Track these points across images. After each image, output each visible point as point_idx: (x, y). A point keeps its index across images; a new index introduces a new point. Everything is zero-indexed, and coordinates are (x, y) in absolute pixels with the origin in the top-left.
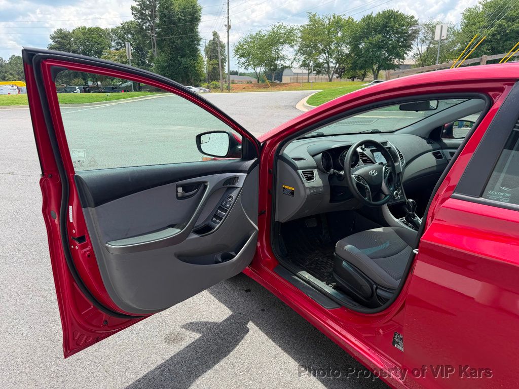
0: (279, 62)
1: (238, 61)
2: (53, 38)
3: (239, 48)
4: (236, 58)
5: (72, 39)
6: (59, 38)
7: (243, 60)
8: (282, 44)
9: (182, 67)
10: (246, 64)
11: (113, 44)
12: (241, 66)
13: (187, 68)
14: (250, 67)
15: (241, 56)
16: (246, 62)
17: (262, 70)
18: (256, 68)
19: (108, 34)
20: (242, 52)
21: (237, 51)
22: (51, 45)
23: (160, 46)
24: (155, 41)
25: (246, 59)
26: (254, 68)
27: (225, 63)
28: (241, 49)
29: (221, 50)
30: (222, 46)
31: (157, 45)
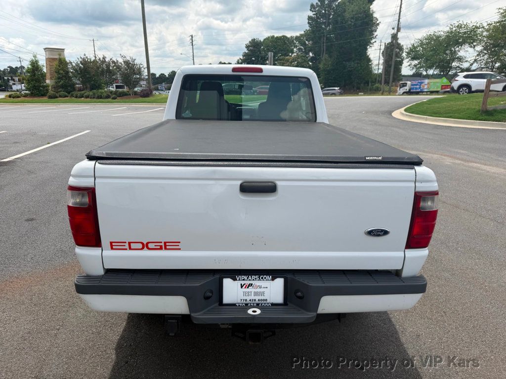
0: (453, 64)
1: (409, 64)
2: (247, 47)
3: (411, 50)
4: (408, 60)
5: (262, 47)
6: (251, 47)
7: (416, 62)
8: (461, 44)
9: (346, 70)
10: (418, 66)
11: (295, 49)
12: (411, 68)
13: (351, 71)
14: (422, 69)
15: (413, 59)
16: (417, 65)
17: (435, 73)
18: (428, 72)
19: (293, 41)
20: (414, 54)
21: (408, 53)
22: (245, 52)
23: (329, 51)
24: (325, 47)
25: (419, 61)
26: (426, 71)
27: (401, 65)
28: (413, 52)
29: (399, 52)
30: (400, 48)
31: (326, 50)
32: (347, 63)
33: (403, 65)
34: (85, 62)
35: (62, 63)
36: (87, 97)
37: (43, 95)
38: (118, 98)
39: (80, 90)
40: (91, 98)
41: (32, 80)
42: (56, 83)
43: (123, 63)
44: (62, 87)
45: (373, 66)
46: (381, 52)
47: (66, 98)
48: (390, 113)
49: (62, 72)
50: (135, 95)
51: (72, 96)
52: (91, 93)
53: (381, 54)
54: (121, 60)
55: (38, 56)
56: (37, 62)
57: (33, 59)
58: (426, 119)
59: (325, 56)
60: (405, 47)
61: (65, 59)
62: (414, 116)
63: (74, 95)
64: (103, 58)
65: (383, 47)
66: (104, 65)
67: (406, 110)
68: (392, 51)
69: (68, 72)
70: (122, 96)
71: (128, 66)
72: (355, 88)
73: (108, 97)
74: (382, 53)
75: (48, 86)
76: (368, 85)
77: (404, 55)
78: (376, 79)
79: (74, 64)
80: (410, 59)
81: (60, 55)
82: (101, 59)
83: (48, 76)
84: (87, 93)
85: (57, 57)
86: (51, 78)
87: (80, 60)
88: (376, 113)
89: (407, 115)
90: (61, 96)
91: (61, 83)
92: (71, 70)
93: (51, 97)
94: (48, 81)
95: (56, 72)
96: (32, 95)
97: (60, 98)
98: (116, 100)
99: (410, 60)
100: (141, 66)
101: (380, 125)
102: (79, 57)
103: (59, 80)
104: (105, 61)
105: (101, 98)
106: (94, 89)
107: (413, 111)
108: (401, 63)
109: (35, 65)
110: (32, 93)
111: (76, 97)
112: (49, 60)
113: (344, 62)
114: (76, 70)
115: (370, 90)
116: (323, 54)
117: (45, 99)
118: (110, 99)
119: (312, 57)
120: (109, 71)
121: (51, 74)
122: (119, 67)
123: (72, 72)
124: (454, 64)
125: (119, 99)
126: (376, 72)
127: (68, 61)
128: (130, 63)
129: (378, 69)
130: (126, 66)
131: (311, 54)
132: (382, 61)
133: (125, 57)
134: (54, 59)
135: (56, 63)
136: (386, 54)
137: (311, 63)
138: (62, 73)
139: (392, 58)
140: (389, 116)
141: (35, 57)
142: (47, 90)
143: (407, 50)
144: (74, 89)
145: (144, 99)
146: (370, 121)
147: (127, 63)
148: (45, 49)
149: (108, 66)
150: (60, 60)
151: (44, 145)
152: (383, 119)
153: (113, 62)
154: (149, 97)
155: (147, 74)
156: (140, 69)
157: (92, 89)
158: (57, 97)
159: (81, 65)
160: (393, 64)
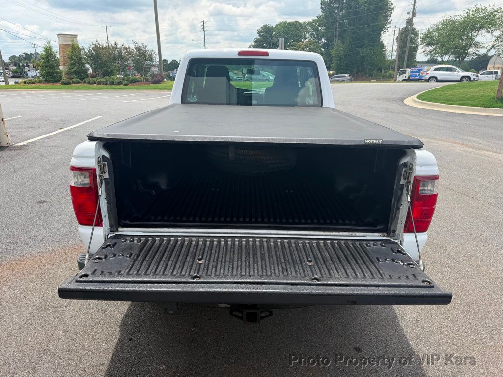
0: (469, 50)
1: (424, 50)
2: (259, 33)
3: (426, 36)
4: (423, 45)
5: (274, 33)
6: (263, 32)
7: (431, 48)
8: (479, 29)
9: (359, 56)
10: (433, 52)
11: (307, 35)
12: (426, 54)
13: (363, 57)
14: (437, 55)
15: (428, 44)
16: (432, 51)
17: (451, 59)
18: (443, 58)
19: (305, 26)
20: (429, 40)
21: (423, 39)
22: (257, 38)
23: (342, 37)
24: (337, 32)
25: (434, 47)
26: (442, 57)
27: (416, 51)
28: (428, 37)
29: (414, 38)
30: (415, 34)
31: (339, 36)
32: (360, 48)
33: (418, 51)
34: (97, 48)
35: (75, 49)
36: (99, 83)
37: (57, 82)
38: (130, 84)
39: (93, 76)
40: (103, 84)
41: (46, 66)
42: (69, 69)
43: (134, 49)
44: (75, 73)
45: (387, 52)
46: (396, 37)
47: (79, 85)
48: (402, 100)
49: (75, 58)
50: (146, 81)
51: (85, 82)
52: (103, 80)
53: (395, 40)
54: (132, 46)
55: (51, 42)
56: (50, 48)
57: (47, 45)
58: (439, 107)
59: (338, 42)
60: (420, 33)
61: (78, 45)
62: (426, 103)
63: (87, 82)
64: (116, 44)
65: (397, 33)
66: (116, 52)
67: (418, 97)
68: (407, 37)
69: (80, 59)
70: (134, 83)
71: (140, 52)
72: (367, 75)
73: (120, 83)
74: (397, 39)
75: (61, 72)
76: (381, 72)
77: (419, 40)
78: (390, 66)
79: (87, 51)
80: (425, 44)
81: (73, 41)
82: (113, 45)
83: (62, 62)
84: (100, 79)
85: (70, 43)
86: (64, 65)
87: (93, 46)
88: (387, 100)
89: (419, 102)
90: (74, 83)
91: (74, 70)
92: (84, 57)
93: (64, 84)
94: (61, 68)
95: (69, 59)
96: (47, 81)
97: (73, 85)
98: (128, 87)
99: (424, 46)
100: (153, 52)
101: (392, 112)
102: (91, 44)
103: (72, 67)
104: (117, 47)
105: (113, 84)
106: (106, 76)
107: (426, 97)
108: (415, 49)
109: (49, 52)
110: (46, 80)
111: (89, 83)
112: (63, 47)
113: (357, 48)
114: (89, 57)
115: (384, 77)
116: (335, 40)
117: (59, 85)
118: (121, 86)
119: (324, 43)
120: (121, 57)
121: (64, 61)
122: (130, 54)
123: (85, 59)
124: (471, 50)
125: (130, 86)
126: (390, 58)
127: (81, 47)
128: (142, 49)
129: (392, 55)
130: (137, 53)
131: (323, 40)
132: (396, 47)
133: (137, 43)
134: (67, 45)
135: (70, 49)
136: (401, 39)
137: (323, 50)
138: (75, 60)
139: (406, 44)
140: (401, 103)
141: (48, 43)
142: (61, 77)
143: (422, 36)
144: (87, 76)
145: (155, 85)
146: (382, 108)
147: (139, 49)
148: (58, 35)
149: (120, 52)
150: (73, 45)
151: (56, 130)
152: (394, 106)
153: (126, 48)
154: (160, 83)
155: (158, 60)
156: (151, 55)
157: (104, 75)
158: (69, 84)
159: (93, 51)
160: (407, 49)
